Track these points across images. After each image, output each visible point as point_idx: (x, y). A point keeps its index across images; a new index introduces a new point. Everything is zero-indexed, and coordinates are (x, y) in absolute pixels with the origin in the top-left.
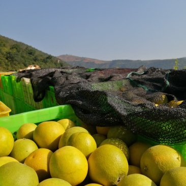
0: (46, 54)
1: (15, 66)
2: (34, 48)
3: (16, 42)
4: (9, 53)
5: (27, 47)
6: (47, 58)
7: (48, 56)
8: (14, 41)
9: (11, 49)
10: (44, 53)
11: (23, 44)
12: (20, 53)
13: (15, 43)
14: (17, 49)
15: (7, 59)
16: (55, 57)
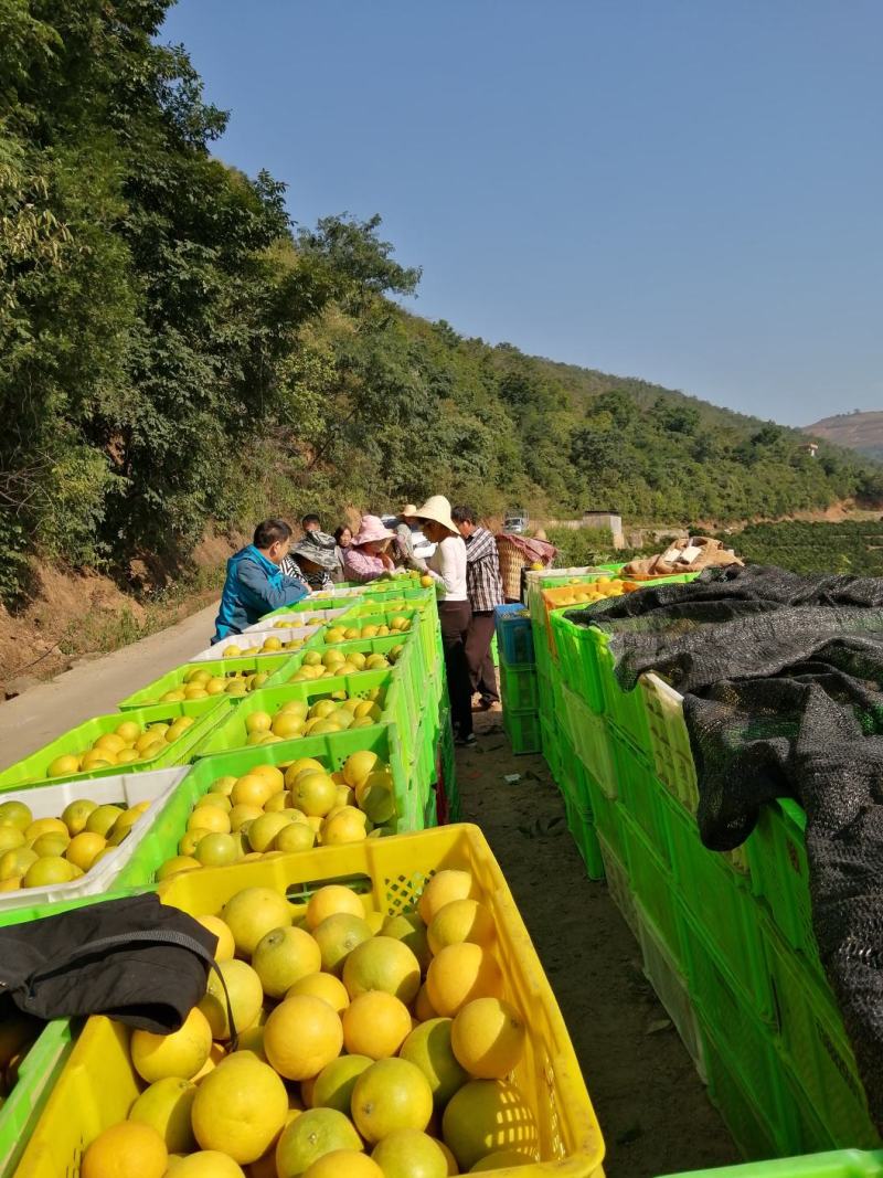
0: (752, 421)
1: (609, 492)
2: (694, 399)
3: (612, 379)
4: (584, 436)
5: (662, 396)
6: (757, 439)
7: (758, 431)
8: (601, 377)
9: (589, 415)
10: (739, 418)
11: (641, 386)
12: (630, 428)
13: (609, 387)
14: (614, 411)
15: (573, 460)
16: (796, 431)
